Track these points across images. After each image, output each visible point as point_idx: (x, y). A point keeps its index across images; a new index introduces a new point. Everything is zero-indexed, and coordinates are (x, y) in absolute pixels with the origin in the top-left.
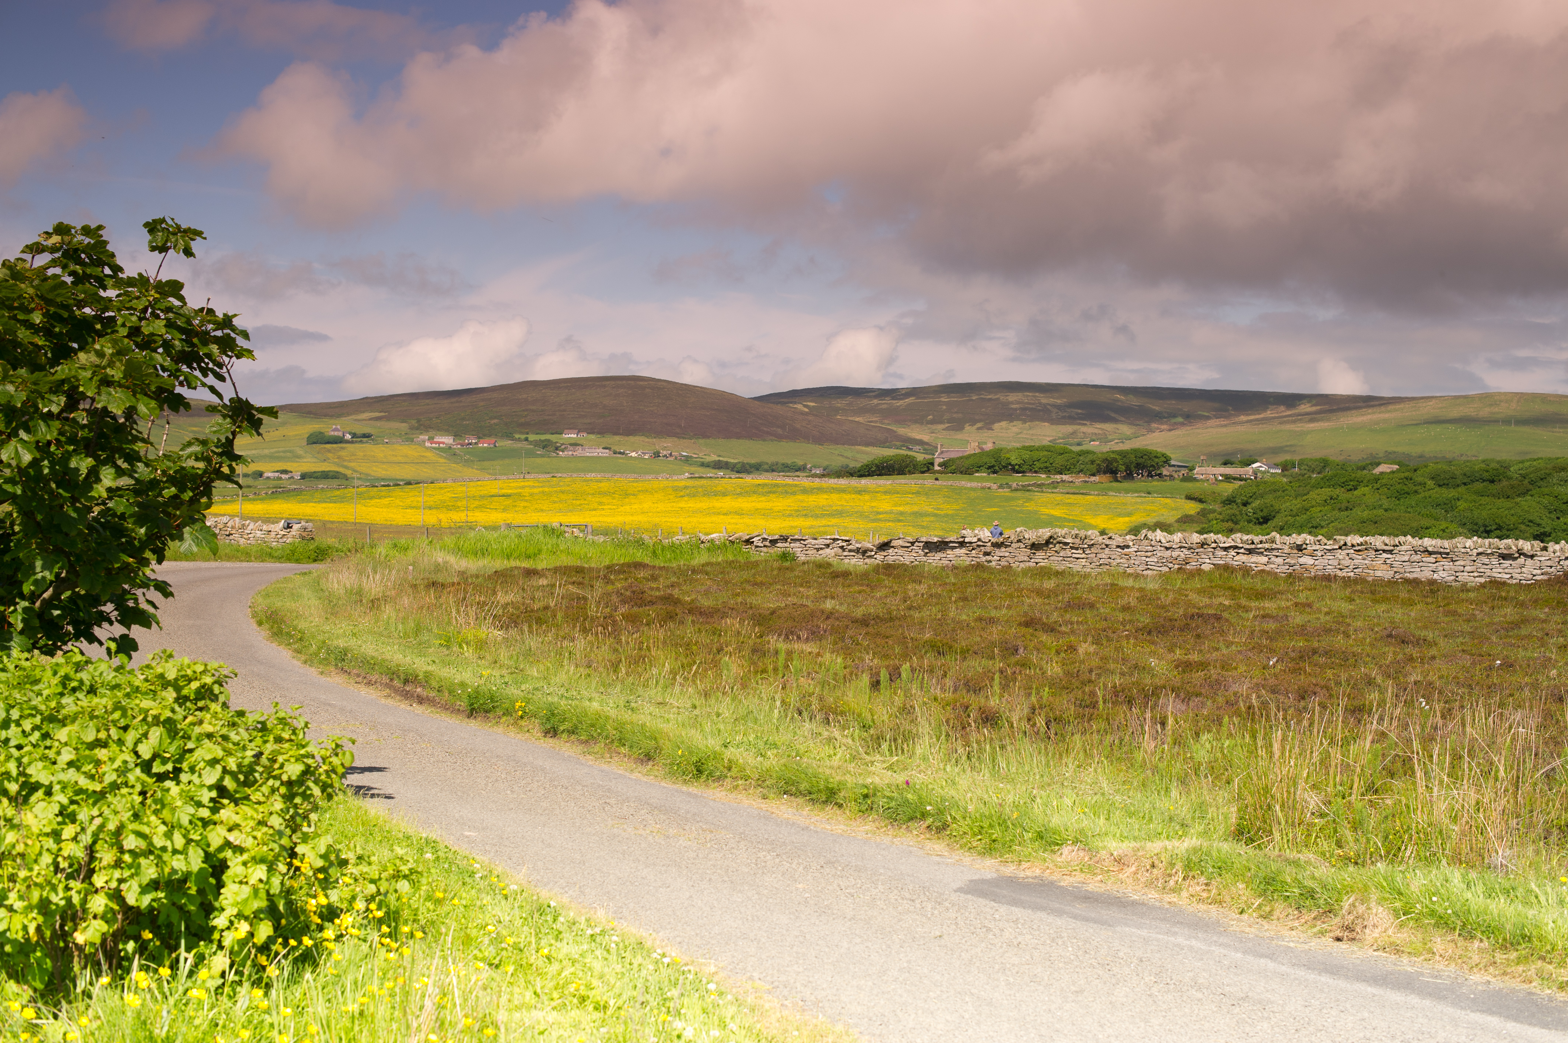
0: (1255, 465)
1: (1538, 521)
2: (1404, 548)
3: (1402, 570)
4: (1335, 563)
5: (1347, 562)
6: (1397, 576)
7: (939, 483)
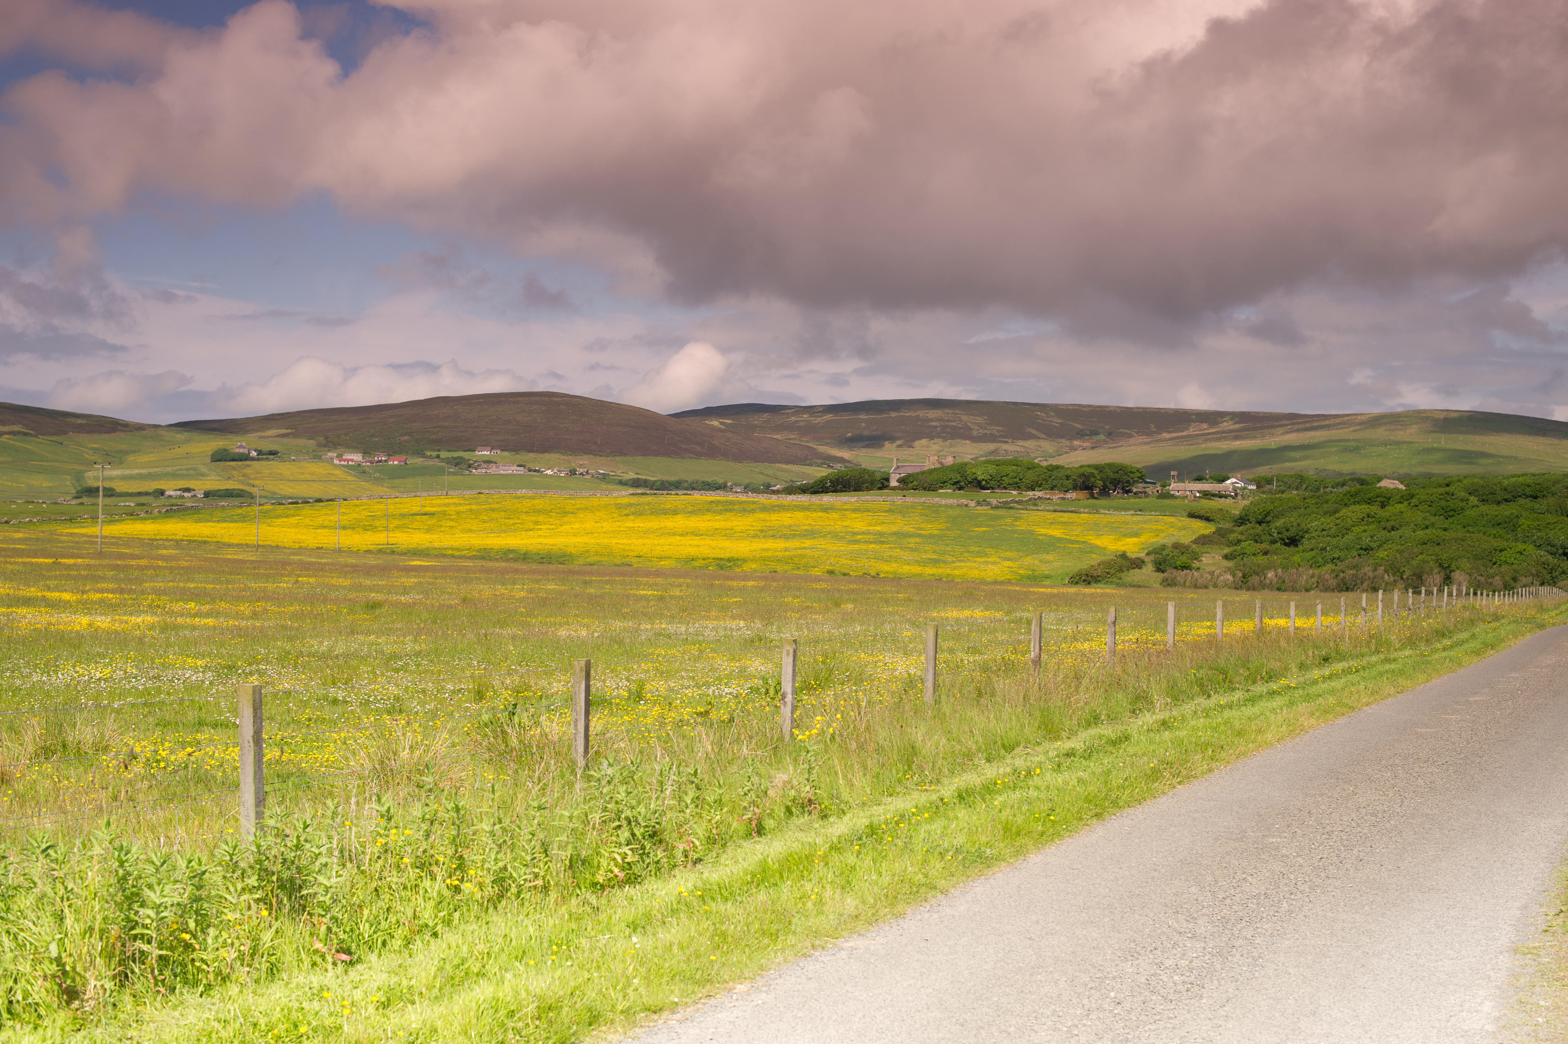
0: (1228, 482)
7: (909, 499)
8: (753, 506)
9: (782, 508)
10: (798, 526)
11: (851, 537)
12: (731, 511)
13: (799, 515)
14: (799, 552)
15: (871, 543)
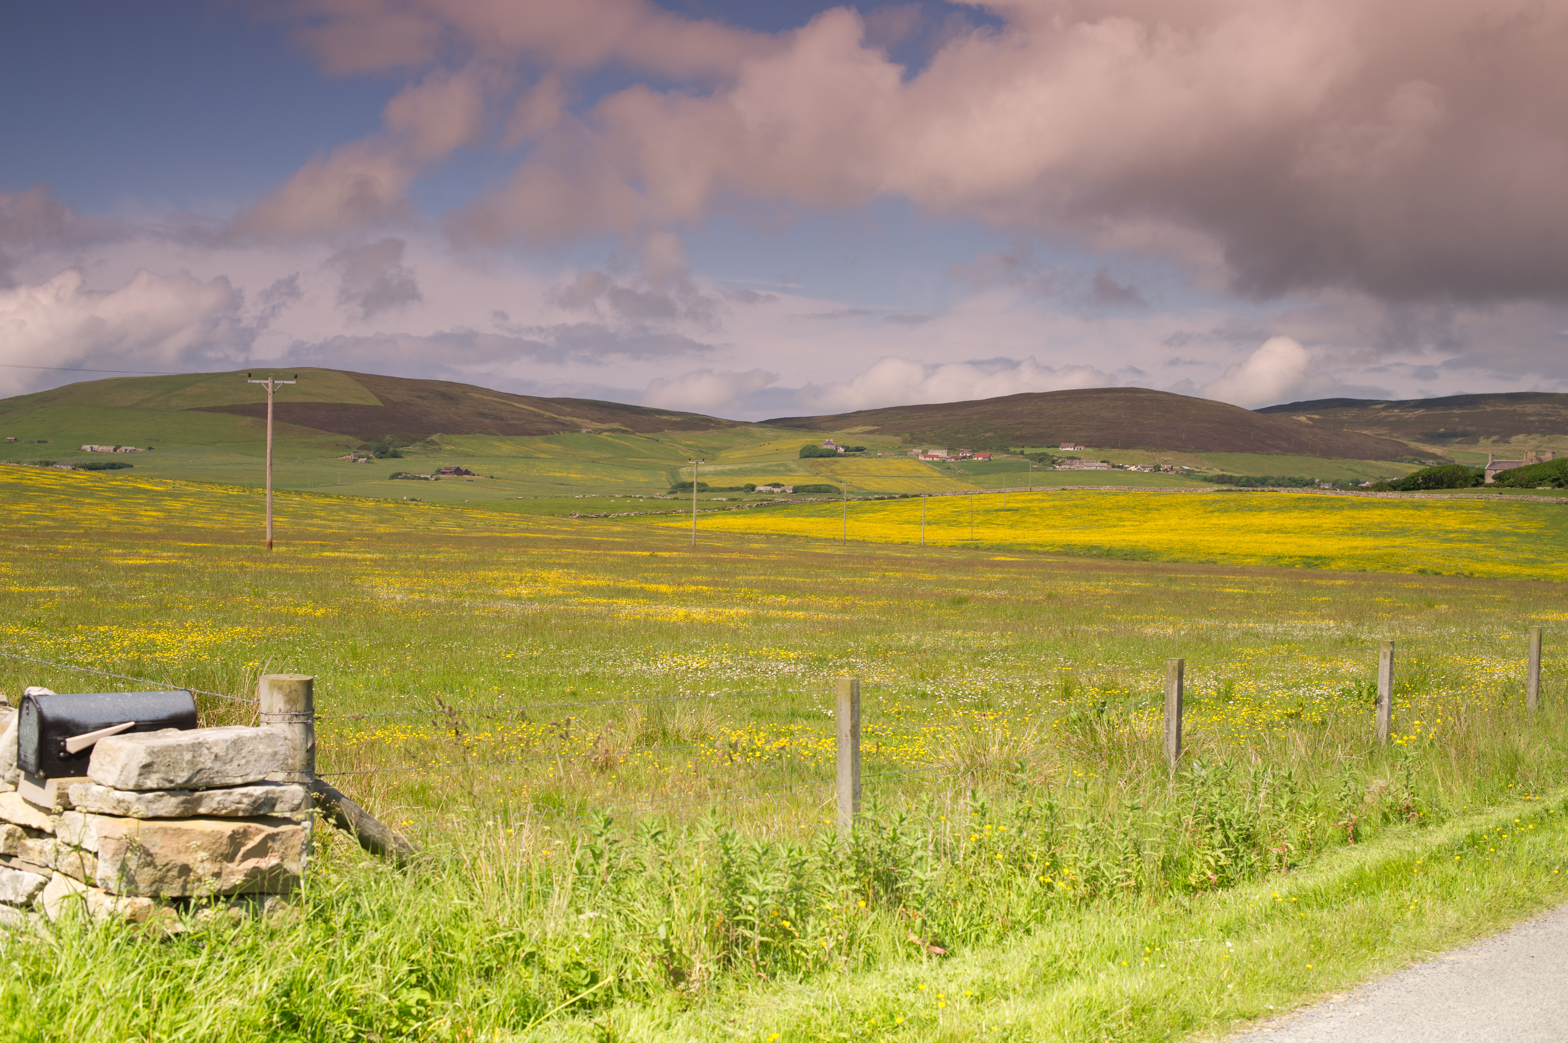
7: (1506, 497)
8: (1340, 504)
9: (1371, 505)
10: (1388, 523)
11: (1444, 535)
12: (1318, 508)
13: (1389, 513)
14: (1390, 550)
15: (1464, 541)
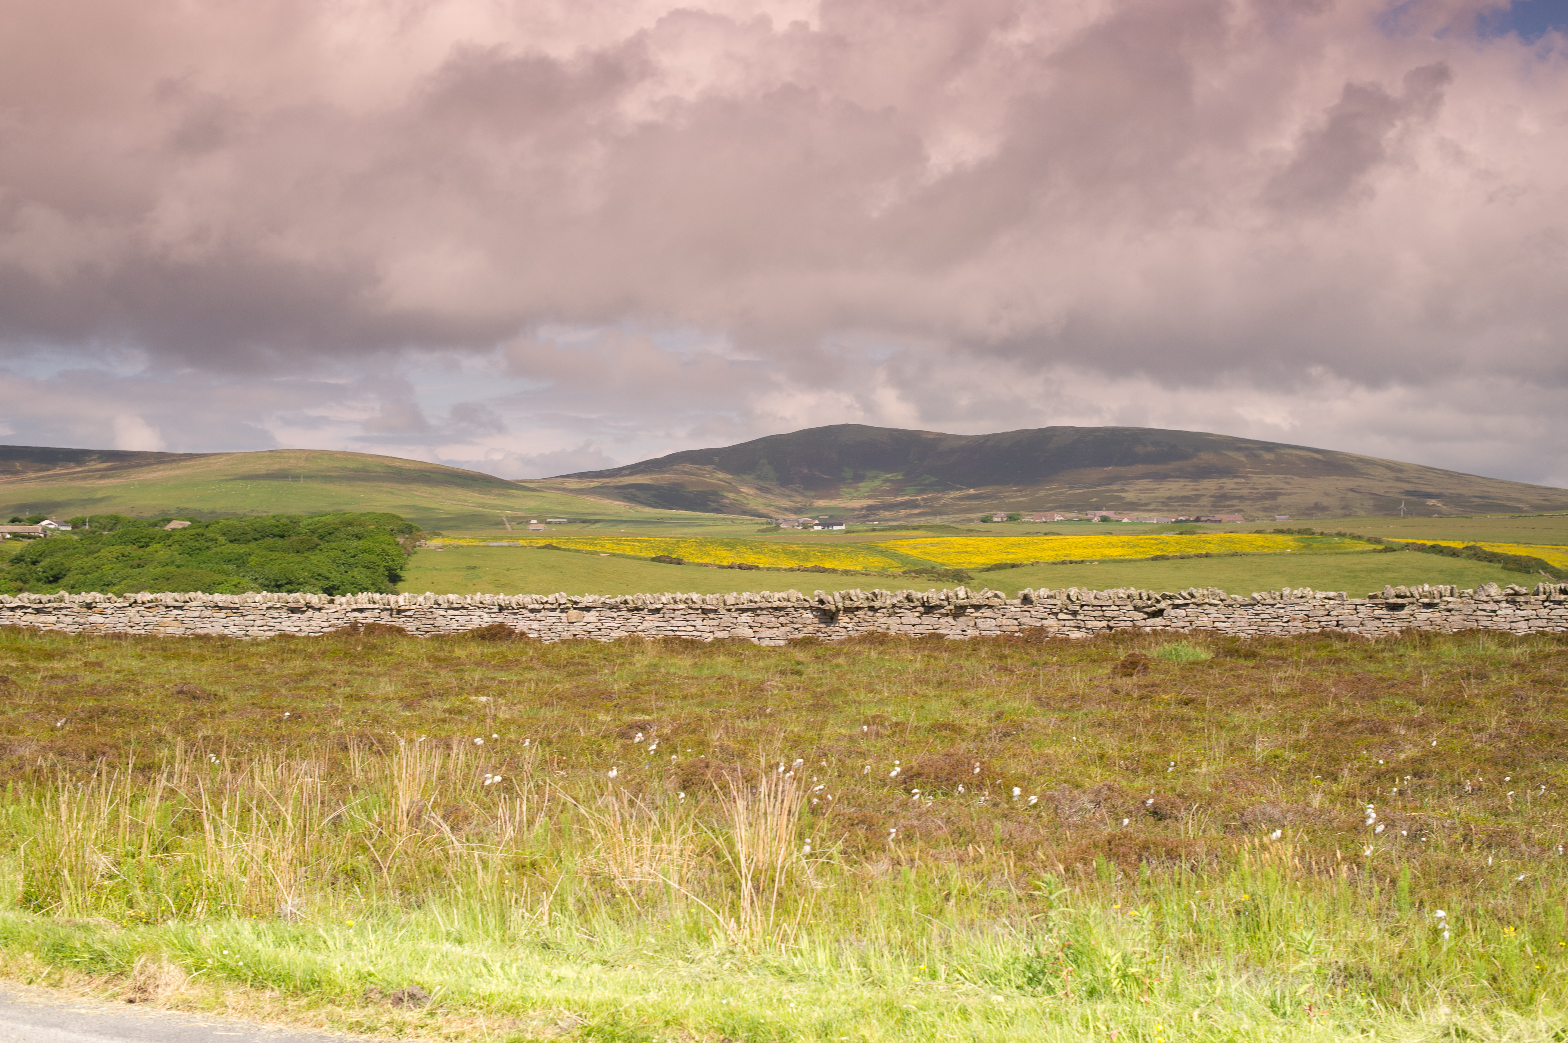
0: (44, 523)
1: (328, 575)
2: (194, 604)
3: (193, 626)
4: (126, 620)
5: (137, 619)
6: (189, 632)
